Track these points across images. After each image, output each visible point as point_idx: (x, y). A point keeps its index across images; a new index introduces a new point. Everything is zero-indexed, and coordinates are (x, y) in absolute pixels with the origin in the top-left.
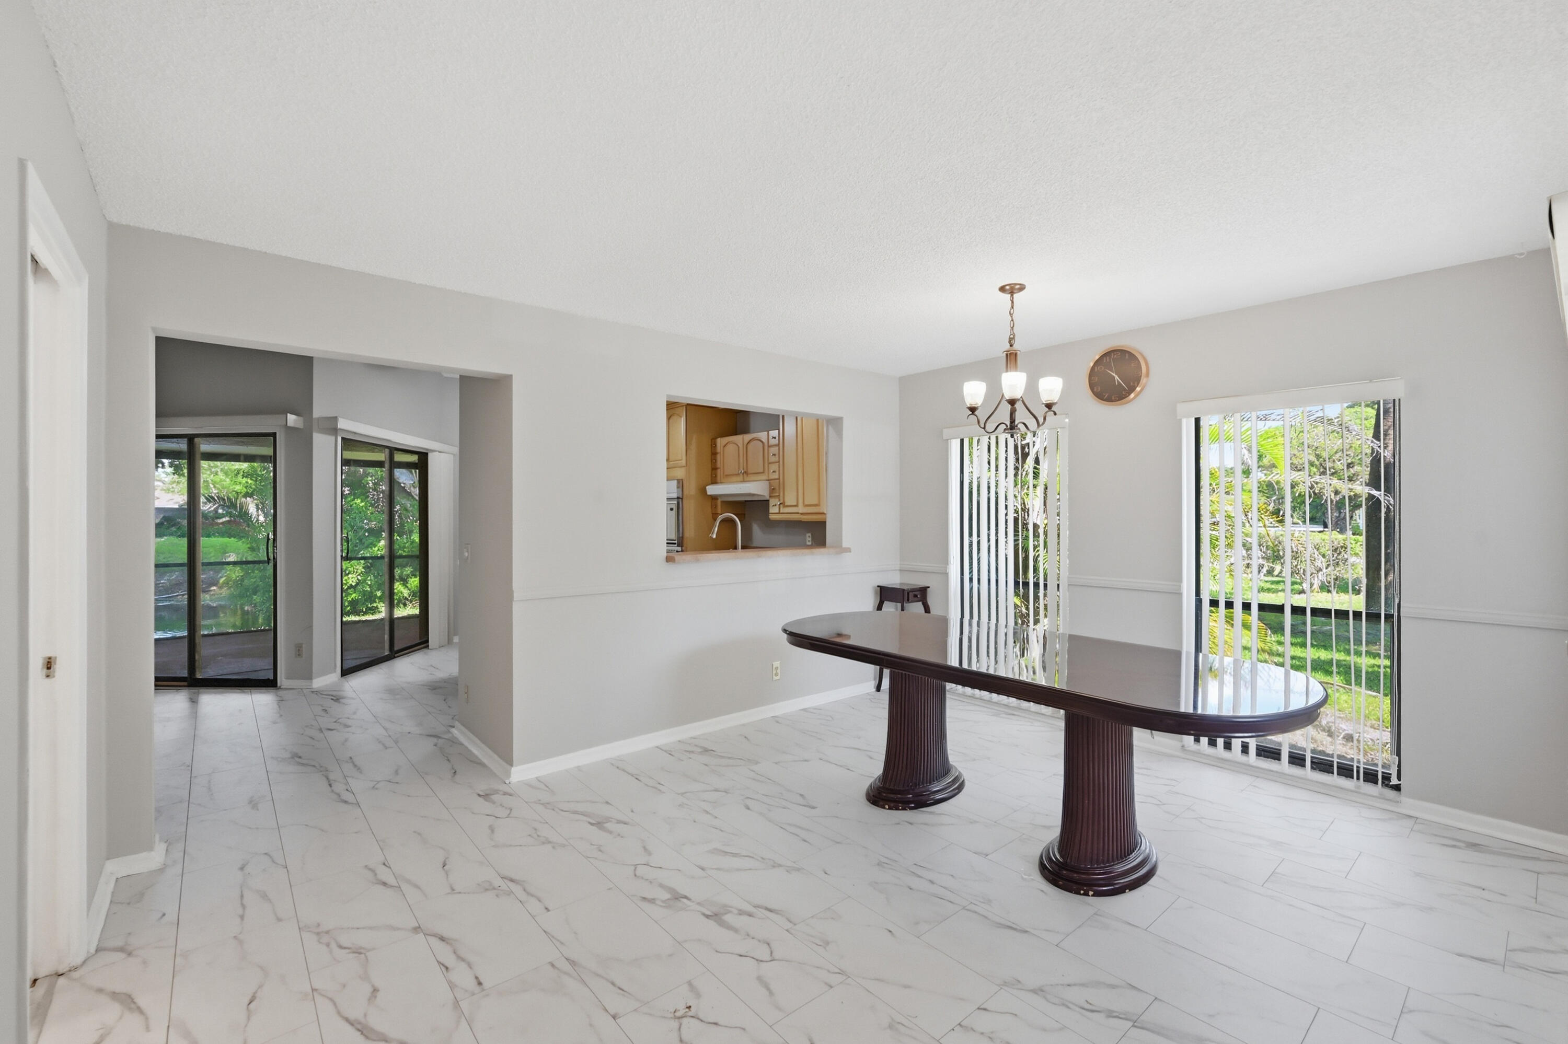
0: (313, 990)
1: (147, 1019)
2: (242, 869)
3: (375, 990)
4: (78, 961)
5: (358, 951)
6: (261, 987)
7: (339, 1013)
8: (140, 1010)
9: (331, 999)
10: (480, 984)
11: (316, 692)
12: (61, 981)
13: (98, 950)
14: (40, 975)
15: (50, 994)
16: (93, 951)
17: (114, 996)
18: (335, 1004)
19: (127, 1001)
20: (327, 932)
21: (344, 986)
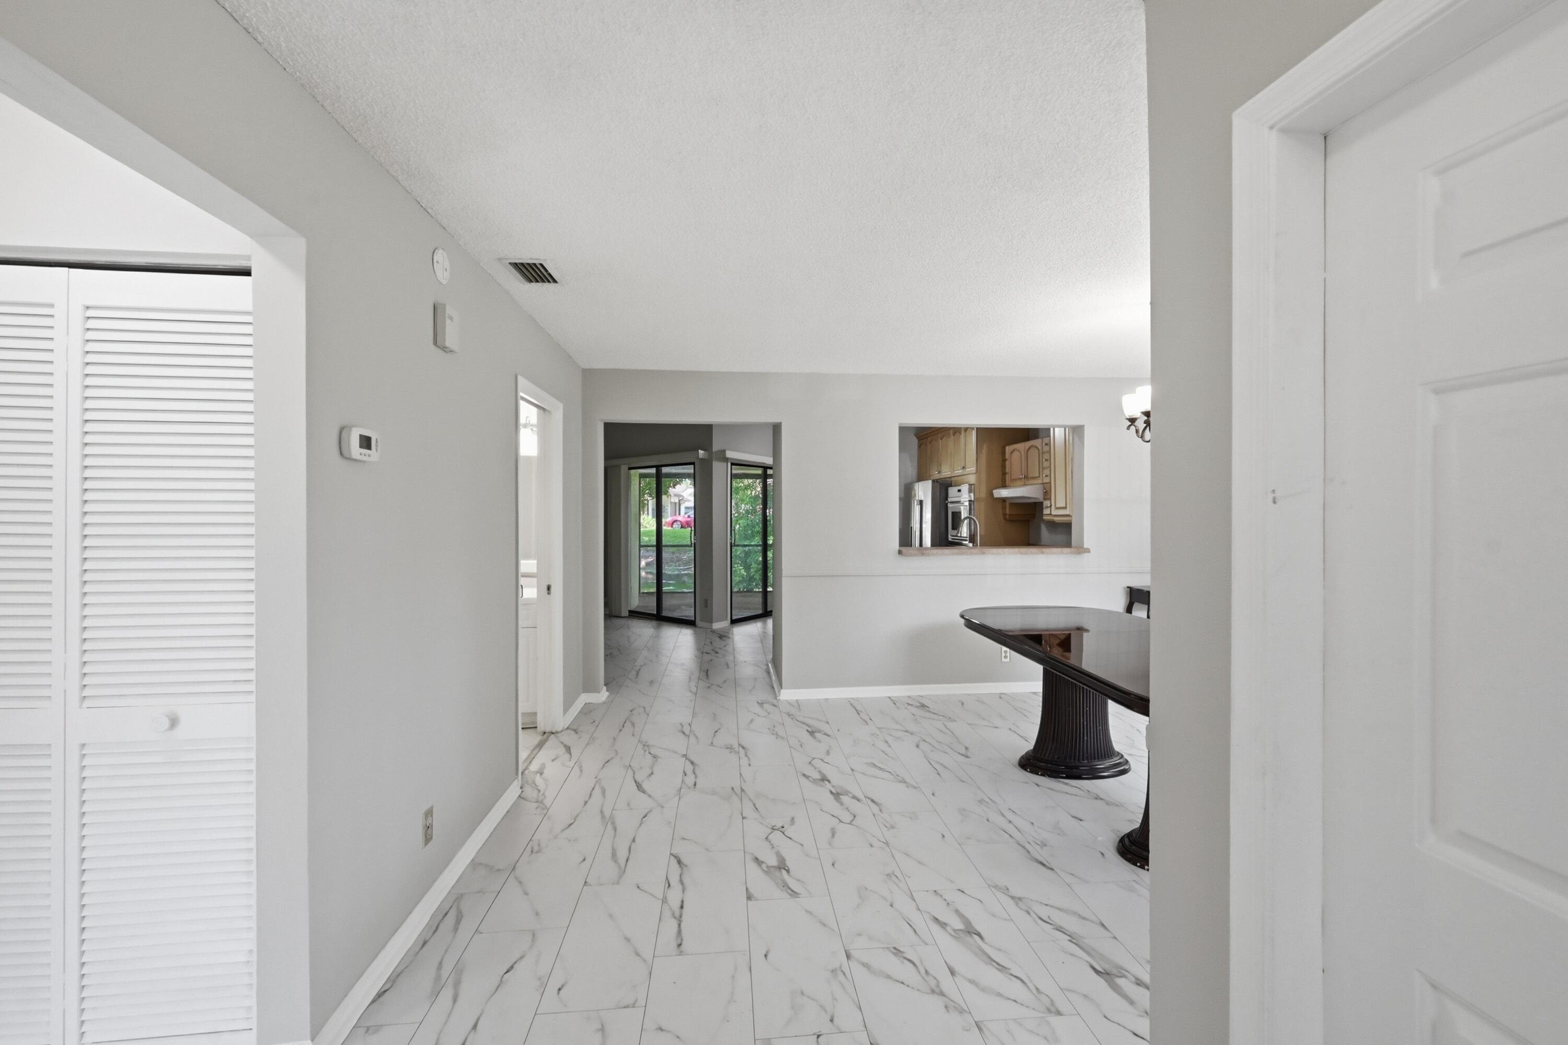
0: (630, 766)
1: (571, 757)
2: (631, 711)
3: (652, 773)
4: (560, 729)
5: (655, 757)
6: (612, 758)
7: (634, 777)
8: (570, 754)
9: (634, 772)
10: (695, 785)
11: (713, 631)
12: (553, 735)
13: (567, 729)
14: (547, 731)
15: (546, 740)
16: (565, 728)
17: (565, 746)
18: (634, 774)
19: (568, 749)
20: (648, 746)
21: (641, 768)
